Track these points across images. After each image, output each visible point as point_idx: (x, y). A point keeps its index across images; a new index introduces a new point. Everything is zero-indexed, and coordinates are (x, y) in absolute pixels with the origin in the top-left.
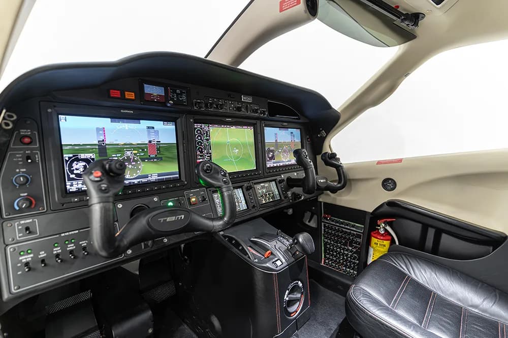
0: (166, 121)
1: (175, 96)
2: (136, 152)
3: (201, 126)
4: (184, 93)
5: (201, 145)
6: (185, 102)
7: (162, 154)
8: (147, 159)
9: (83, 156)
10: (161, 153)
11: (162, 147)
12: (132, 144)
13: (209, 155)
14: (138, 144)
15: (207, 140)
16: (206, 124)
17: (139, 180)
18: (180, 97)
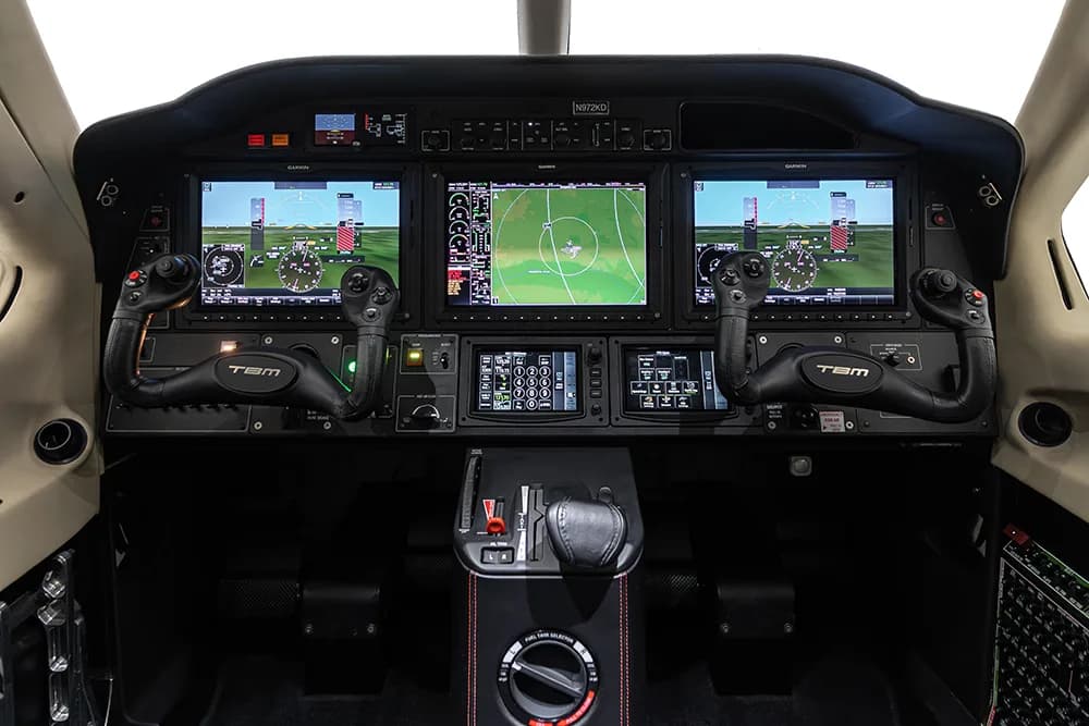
0: (379, 181)
1: (379, 129)
2: (314, 243)
3: (466, 187)
4: (401, 119)
5: (462, 232)
6: (401, 138)
7: (365, 250)
8: (332, 257)
9: (227, 247)
10: (363, 246)
11: (366, 234)
12: (306, 228)
13: (485, 257)
14: (319, 228)
15: (482, 220)
16: (482, 181)
17: (313, 298)
18: (392, 130)
